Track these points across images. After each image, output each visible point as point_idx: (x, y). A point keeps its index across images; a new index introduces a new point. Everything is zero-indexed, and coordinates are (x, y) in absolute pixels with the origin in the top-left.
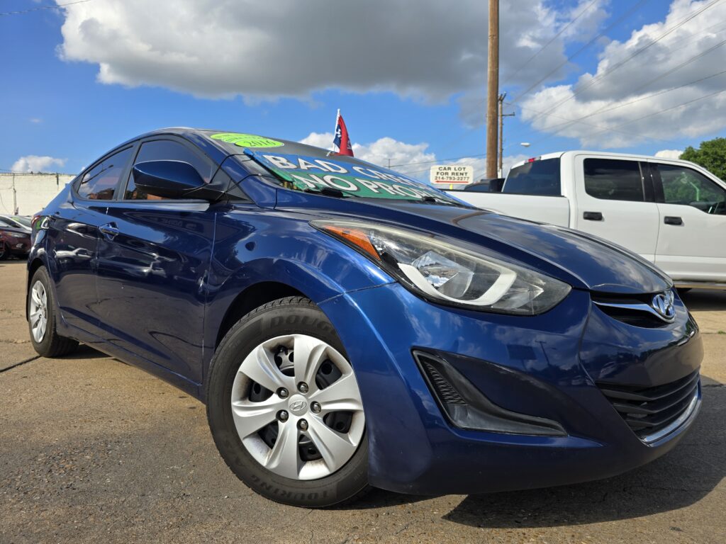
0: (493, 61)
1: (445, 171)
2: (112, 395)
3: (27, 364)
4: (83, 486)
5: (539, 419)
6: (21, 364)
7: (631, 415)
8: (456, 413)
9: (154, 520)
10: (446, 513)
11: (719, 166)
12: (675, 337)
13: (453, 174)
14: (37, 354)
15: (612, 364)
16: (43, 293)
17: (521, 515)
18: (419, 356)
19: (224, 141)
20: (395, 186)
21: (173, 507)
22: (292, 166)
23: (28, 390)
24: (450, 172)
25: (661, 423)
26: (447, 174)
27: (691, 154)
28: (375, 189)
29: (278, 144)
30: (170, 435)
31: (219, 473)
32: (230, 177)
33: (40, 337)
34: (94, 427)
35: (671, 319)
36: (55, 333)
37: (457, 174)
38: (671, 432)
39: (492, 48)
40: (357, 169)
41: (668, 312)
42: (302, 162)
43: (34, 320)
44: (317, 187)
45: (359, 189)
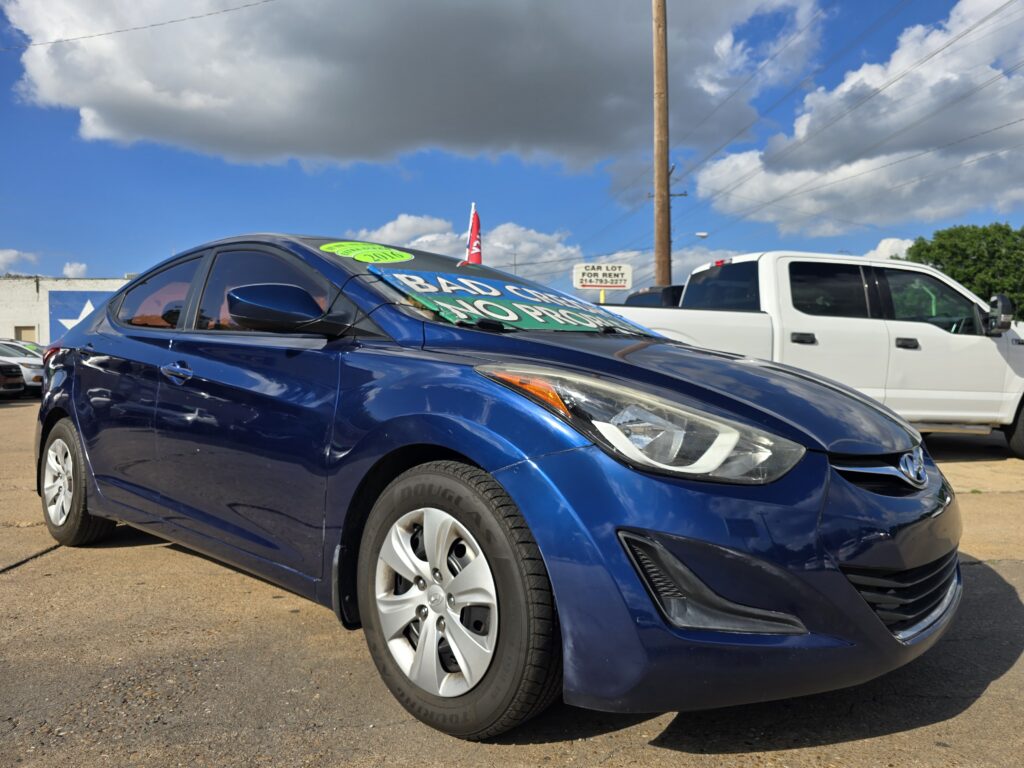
0: (661, 127)
1: (593, 272)
2: (179, 596)
3: (44, 557)
4: (177, 719)
5: (773, 614)
6: (36, 557)
7: (883, 606)
8: (673, 609)
9: (285, 758)
10: (653, 739)
11: (960, 263)
12: (926, 507)
13: (604, 275)
14: (56, 543)
15: (853, 543)
16: (66, 456)
17: (752, 735)
18: (626, 539)
19: (339, 254)
20: (561, 311)
21: (305, 741)
22: (433, 289)
23: (58, 593)
24: (600, 273)
25: (917, 614)
26: (596, 275)
27: (922, 247)
28: (540, 317)
29: (408, 257)
30: (275, 648)
31: (354, 696)
32: (355, 304)
33: (61, 517)
34: (169, 641)
35: (922, 484)
36: (85, 511)
37: (610, 275)
38: (928, 627)
39: (660, 109)
40: (510, 288)
41: (919, 477)
42: (442, 281)
43: (50, 494)
44: (469, 318)
45: (520, 319)
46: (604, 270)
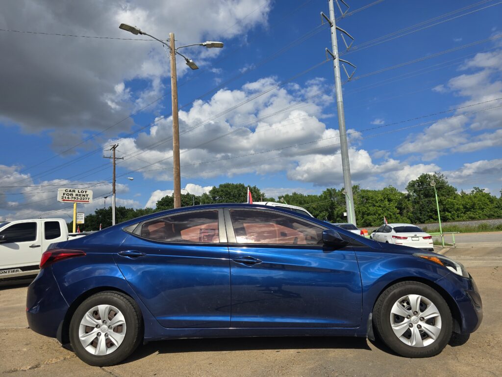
1: (70, 193)
24: (74, 194)
37: (80, 195)
43: (88, 339)
46: (77, 192)
